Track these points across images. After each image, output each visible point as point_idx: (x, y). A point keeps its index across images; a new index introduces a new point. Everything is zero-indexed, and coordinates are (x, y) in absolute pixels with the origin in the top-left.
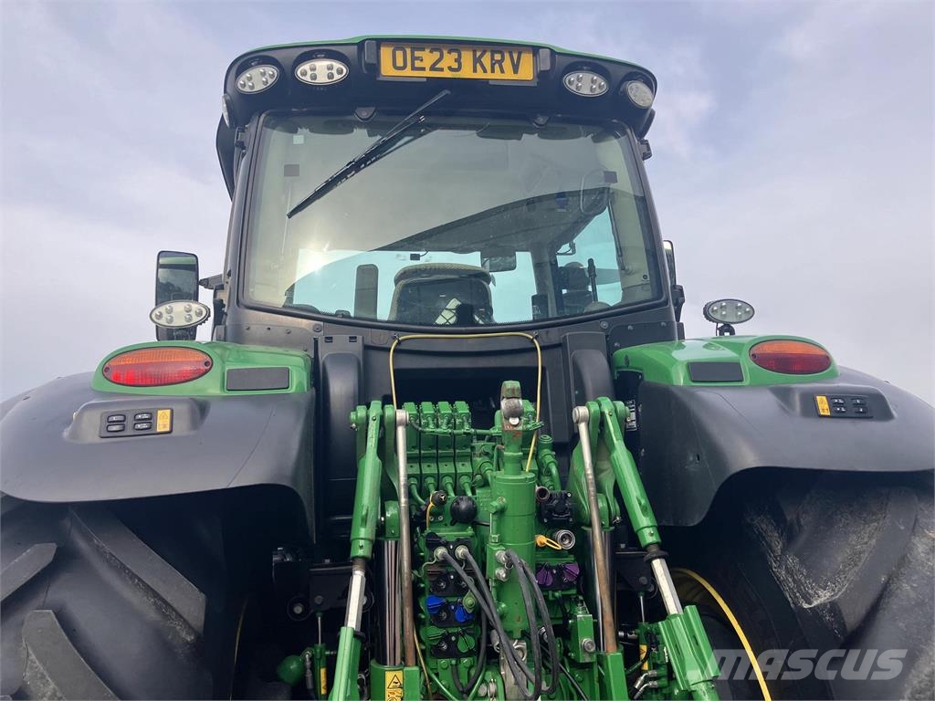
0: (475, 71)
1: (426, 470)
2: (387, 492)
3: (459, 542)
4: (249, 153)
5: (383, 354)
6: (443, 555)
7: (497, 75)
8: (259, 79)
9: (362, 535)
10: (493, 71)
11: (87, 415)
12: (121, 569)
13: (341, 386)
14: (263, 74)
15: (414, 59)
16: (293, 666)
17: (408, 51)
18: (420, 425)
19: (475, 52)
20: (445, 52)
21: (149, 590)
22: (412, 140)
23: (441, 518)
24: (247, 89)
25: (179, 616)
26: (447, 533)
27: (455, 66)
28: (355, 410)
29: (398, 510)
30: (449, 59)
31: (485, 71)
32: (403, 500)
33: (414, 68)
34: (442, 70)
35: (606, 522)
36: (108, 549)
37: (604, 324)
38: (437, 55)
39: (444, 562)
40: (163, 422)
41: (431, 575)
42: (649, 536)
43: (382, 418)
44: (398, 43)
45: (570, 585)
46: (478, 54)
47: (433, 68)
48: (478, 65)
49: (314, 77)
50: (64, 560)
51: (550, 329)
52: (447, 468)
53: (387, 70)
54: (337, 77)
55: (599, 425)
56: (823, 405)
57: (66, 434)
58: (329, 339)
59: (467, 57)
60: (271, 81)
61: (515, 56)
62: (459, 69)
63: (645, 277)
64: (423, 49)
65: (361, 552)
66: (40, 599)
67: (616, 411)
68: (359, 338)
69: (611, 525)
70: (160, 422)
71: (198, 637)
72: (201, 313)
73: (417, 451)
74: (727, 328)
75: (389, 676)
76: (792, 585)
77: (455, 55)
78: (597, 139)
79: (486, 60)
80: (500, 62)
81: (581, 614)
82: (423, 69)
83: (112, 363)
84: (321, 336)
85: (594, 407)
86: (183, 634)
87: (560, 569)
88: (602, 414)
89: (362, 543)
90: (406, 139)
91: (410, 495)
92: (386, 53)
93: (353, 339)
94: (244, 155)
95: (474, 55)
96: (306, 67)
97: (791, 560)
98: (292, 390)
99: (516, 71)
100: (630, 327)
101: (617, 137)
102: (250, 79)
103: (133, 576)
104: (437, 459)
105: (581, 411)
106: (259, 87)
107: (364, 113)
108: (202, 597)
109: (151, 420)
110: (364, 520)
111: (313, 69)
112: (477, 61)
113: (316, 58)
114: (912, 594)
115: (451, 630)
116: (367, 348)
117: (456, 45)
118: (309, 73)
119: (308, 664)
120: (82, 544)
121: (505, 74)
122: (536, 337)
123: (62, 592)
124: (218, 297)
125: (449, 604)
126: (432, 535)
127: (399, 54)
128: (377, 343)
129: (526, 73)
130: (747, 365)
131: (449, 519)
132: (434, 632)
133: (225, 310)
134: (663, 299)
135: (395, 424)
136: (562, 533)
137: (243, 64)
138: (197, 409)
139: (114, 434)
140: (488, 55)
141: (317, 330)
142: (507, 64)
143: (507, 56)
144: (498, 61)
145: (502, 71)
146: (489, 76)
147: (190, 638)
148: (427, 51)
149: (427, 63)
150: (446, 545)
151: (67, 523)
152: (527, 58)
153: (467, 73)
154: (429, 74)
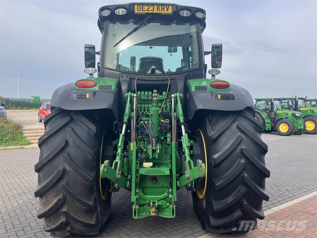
0: (157, 11)
1: (142, 106)
2: (132, 110)
3: (146, 120)
4: (105, 30)
5: (134, 80)
6: (142, 123)
7: (163, 12)
8: (106, 13)
9: (126, 118)
10: (162, 11)
11: (74, 94)
12: (81, 122)
13: (124, 87)
14: (107, 12)
15: (143, 8)
16: (115, 142)
17: (141, 6)
18: (141, 97)
19: (157, 6)
20: (150, 6)
21: (86, 126)
22: (144, 26)
23: (143, 116)
24: (104, 15)
25: (92, 130)
26: (144, 119)
27: (153, 10)
28: (125, 94)
29: (134, 114)
30: (151, 8)
31: (160, 11)
32: (135, 112)
33: (142, 10)
34: (149, 11)
35: (176, 118)
36: (79, 118)
37: (185, 74)
38: (148, 7)
39: (142, 124)
40: (88, 96)
41: (140, 126)
42: (182, 121)
43: (131, 96)
44: (139, 4)
45: (168, 130)
46: (158, 7)
47: (147, 10)
48: (158, 9)
49: (119, 13)
50: (72, 120)
51: (172, 75)
52: (146, 106)
53: (136, 11)
54: (124, 13)
55: (176, 98)
56: (219, 97)
57: (70, 97)
58: (122, 77)
59: (156, 7)
60: (109, 14)
61: (167, 7)
63: (197, 62)
64: (145, 6)
65: (125, 121)
66: (68, 126)
67: (180, 96)
68: (129, 76)
69: (177, 118)
70: (87, 96)
71: (95, 134)
72: (95, 71)
73: (140, 102)
74: (213, 76)
75: (132, 144)
76: (209, 131)
77: (153, 7)
78: (190, 25)
79: (160, 8)
80: (164, 8)
81: (169, 135)
82: (145, 11)
83: (77, 83)
84: (120, 76)
85: (175, 95)
86: (93, 133)
87: (166, 126)
88: (177, 96)
89: (125, 119)
90: (143, 25)
91: (136, 111)
92: (136, 7)
93: (127, 77)
94: (104, 30)
95: (157, 7)
96: (117, 10)
97: (210, 127)
98: (112, 90)
99: (167, 11)
100: (192, 75)
101: (194, 25)
102: (104, 13)
103: (84, 123)
104: (145, 104)
105: (173, 95)
106: (106, 15)
107: (132, 20)
108: (96, 127)
109: (85, 96)
110: (126, 115)
111: (119, 11)
112: (158, 8)
113: (119, 8)
114: (228, 134)
115: (144, 137)
116: (130, 79)
117: (153, 5)
118: (118, 12)
119: (117, 142)
120: (74, 117)
121: (165, 12)
122: (169, 77)
123: (72, 125)
124: (99, 65)
125: (143, 132)
126: (141, 119)
127: (139, 7)
128: (133, 78)
129: (170, 11)
130: (209, 87)
131: (145, 116)
132: (140, 137)
133: (100, 68)
134: (201, 68)
135: (134, 97)
136: (167, 119)
137: (102, 9)
138: (94, 94)
139: (79, 98)
140: (161, 7)
141: (120, 74)
142: (165, 9)
143: (165, 7)
144: (163, 8)
145: (164, 11)
146: (161, 12)
147: (94, 134)
148: (146, 6)
149: (145, 9)
150: (143, 121)
151: (71, 113)
152: (170, 7)
153: (155, 11)
154: (146, 12)
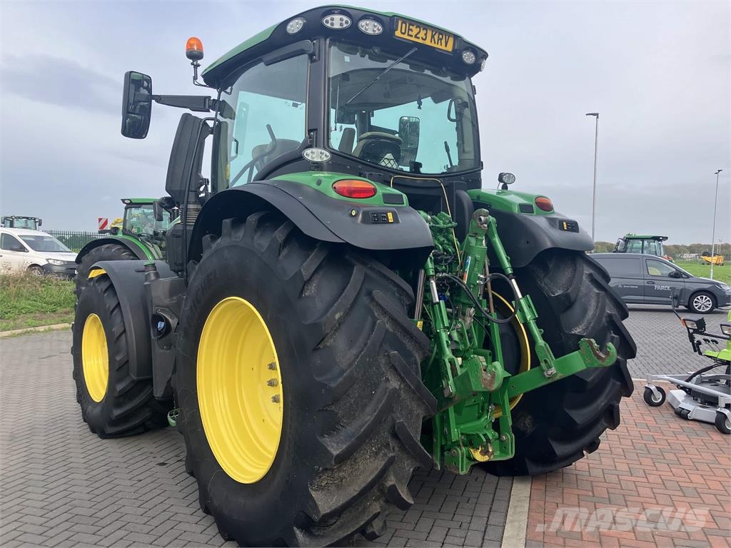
0: (431, 42)
7: (439, 46)
10: (438, 43)
15: (409, 29)
17: (408, 25)
19: (433, 31)
20: (422, 29)
27: (424, 37)
30: (422, 33)
31: (435, 43)
33: (408, 35)
34: (419, 38)
38: (418, 29)
44: (404, 20)
46: (434, 33)
47: (415, 36)
48: (433, 39)
53: (398, 33)
59: (429, 33)
61: (447, 38)
62: (425, 40)
64: (413, 25)
77: (425, 31)
78: (454, 79)
79: (436, 37)
80: (441, 39)
82: (412, 36)
92: (399, 23)
95: (432, 33)
96: (364, 23)
99: (446, 46)
101: (463, 80)
112: (433, 37)
117: (426, 27)
121: (442, 46)
127: (404, 25)
129: (450, 47)
130: (534, 206)
140: (437, 35)
142: (442, 41)
143: (445, 36)
145: (441, 44)
146: (436, 46)
148: (415, 26)
149: (414, 33)
152: (451, 41)
153: (428, 42)
154: (413, 39)
